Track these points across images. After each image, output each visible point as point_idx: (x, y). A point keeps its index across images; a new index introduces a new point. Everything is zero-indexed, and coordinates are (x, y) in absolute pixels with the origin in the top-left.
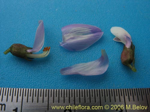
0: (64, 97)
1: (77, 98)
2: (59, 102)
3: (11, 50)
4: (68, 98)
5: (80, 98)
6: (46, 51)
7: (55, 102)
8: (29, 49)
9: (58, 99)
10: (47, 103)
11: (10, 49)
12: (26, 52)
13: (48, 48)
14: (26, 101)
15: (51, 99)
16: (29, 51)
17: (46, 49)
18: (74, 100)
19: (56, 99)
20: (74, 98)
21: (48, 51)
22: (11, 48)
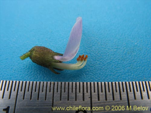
0: (76, 92)
1: (94, 93)
2: (68, 100)
3: (31, 53)
4: (82, 95)
5: (98, 94)
6: (82, 60)
7: (62, 100)
8: (56, 55)
9: (67, 95)
10: (51, 100)
11: (29, 52)
12: (53, 59)
13: (85, 57)
14: (23, 97)
15: (57, 95)
16: (57, 58)
17: (81, 58)
18: (90, 97)
19: (64, 95)
20: (90, 94)
21: (85, 60)
22: (31, 51)
